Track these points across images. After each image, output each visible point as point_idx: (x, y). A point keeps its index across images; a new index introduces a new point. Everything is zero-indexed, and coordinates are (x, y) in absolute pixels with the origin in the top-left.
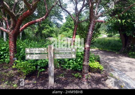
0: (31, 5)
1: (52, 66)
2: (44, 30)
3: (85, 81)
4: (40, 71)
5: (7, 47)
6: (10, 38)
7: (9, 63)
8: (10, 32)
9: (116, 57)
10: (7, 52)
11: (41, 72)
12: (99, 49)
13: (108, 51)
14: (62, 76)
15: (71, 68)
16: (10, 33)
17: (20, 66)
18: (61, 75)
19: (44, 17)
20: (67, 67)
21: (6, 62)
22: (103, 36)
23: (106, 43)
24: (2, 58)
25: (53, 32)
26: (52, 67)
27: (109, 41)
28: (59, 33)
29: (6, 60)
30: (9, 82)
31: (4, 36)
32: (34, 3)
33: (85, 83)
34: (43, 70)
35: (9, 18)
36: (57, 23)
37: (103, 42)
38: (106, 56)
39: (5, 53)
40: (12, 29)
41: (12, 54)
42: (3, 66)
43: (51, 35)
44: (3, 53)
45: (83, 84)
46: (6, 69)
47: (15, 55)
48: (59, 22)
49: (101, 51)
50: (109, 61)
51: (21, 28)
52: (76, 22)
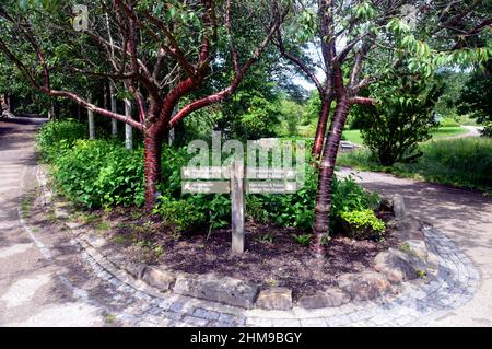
0: (195, 66)
1: (239, 209)
2: (247, 113)
3: (319, 250)
4: (216, 225)
5: (138, 166)
6: (147, 142)
7: (143, 205)
8: (148, 127)
9: (469, 207)
10: (138, 179)
11: (219, 228)
12: (428, 181)
13: (457, 188)
14: (268, 239)
15: (295, 224)
16: (148, 131)
17: (168, 209)
18: (266, 236)
19: (229, 88)
20: (285, 220)
21: (136, 202)
22: (468, 131)
23: (466, 157)
24: (128, 194)
25: (280, 118)
26: (239, 212)
27: (477, 151)
28: (303, 121)
29: (137, 197)
30: (146, 242)
31: (127, 136)
32: (202, 63)
33: (318, 256)
34: (223, 223)
35: (145, 94)
36: (293, 87)
37: (453, 153)
38: (435, 203)
39: (134, 180)
40: (152, 120)
41: (151, 182)
42: (130, 211)
43: (270, 130)
44: (130, 181)
45: (314, 257)
46: (139, 219)
47: (158, 187)
48: (299, 81)
49: (431, 185)
50: (438, 218)
51: (175, 117)
52: (324, 95)
